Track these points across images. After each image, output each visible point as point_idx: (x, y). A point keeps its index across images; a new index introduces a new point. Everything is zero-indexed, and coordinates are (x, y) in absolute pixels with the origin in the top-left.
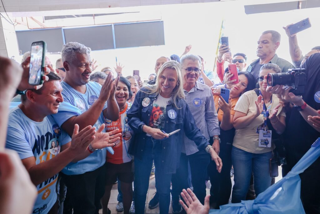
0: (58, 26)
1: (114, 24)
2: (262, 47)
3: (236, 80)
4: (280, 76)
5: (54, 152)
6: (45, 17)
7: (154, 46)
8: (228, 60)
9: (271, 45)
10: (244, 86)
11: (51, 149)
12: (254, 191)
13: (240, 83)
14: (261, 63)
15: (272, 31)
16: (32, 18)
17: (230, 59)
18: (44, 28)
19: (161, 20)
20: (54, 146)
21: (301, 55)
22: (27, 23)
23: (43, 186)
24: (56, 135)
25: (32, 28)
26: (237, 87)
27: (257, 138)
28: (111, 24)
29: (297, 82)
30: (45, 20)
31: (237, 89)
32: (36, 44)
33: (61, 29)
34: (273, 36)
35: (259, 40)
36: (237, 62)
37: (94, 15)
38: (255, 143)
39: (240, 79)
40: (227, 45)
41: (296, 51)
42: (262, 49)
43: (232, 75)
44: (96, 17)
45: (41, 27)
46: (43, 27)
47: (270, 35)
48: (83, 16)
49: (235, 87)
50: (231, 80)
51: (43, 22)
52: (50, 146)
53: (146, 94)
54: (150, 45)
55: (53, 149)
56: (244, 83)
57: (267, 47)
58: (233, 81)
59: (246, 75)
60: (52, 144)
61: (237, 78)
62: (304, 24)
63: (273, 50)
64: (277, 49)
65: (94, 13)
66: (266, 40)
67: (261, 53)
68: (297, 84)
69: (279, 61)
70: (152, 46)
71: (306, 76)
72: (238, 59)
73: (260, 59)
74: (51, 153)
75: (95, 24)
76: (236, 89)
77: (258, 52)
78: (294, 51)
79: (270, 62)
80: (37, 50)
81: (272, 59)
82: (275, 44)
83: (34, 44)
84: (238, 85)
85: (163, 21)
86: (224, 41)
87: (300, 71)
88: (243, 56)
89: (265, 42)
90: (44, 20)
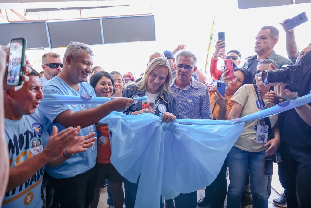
0: (41, 19)
1: (102, 17)
2: (259, 42)
3: (231, 76)
4: (275, 73)
5: (36, 151)
6: (26, 9)
7: (145, 41)
8: (222, 56)
9: (269, 41)
10: (240, 81)
11: (33, 149)
12: (250, 191)
13: (236, 78)
14: (258, 59)
15: (270, 27)
16: (12, 10)
17: (224, 55)
18: (26, 21)
19: (151, 15)
20: (36, 146)
21: (298, 51)
22: (6, 15)
23: (24, 189)
24: (37, 133)
25: (12, 21)
26: (233, 83)
27: (254, 136)
28: (99, 18)
29: (292, 79)
30: (27, 12)
31: (234, 85)
32: (15, 41)
33: (44, 22)
34: (271, 31)
35: (258, 35)
36: (231, 59)
37: (80, 8)
38: (251, 141)
39: (236, 75)
40: (224, 40)
41: (292, 47)
42: (260, 45)
43: (228, 70)
44: (82, 10)
45: (22, 20)
46: (24, 20)
47: (269, 30)
48: (69, 9)
49: (231, 83)
50: (227, 76)
51: (25, 15)
52: (31, 145)
53: (134, 91)
54: (140, 40)
55: (35, 148)
56: (240, 79)
57: (265, 43)
58: (228, 77)
59: (242, 71)
60: (33, 143)
61: (233, 74)
62: (301, 18)
63: (271, 46)
64: (275, 45)
65: (80, 6)
66: (264, 36)
67: (259, 49)
68: (292, 80)
69: (277, 58)
70: (142, 42)
71: (301, 72)
72: (231, 56)
73: (258, 55)
74: (33, 153)
75: (81, 18)
76: (232, 85)
77: (256, 48)
78: (291, 47)
79: (268, 58)
80: (16, 47)
81: (270, 56)
82: (273, 41)
83: (13, 40)
84: (234, 81)
85: (153, 16)
86: (221, 36)
87: (295, 67)
88: (237, 53)
89: (263, 37)
90: (25, 13)
